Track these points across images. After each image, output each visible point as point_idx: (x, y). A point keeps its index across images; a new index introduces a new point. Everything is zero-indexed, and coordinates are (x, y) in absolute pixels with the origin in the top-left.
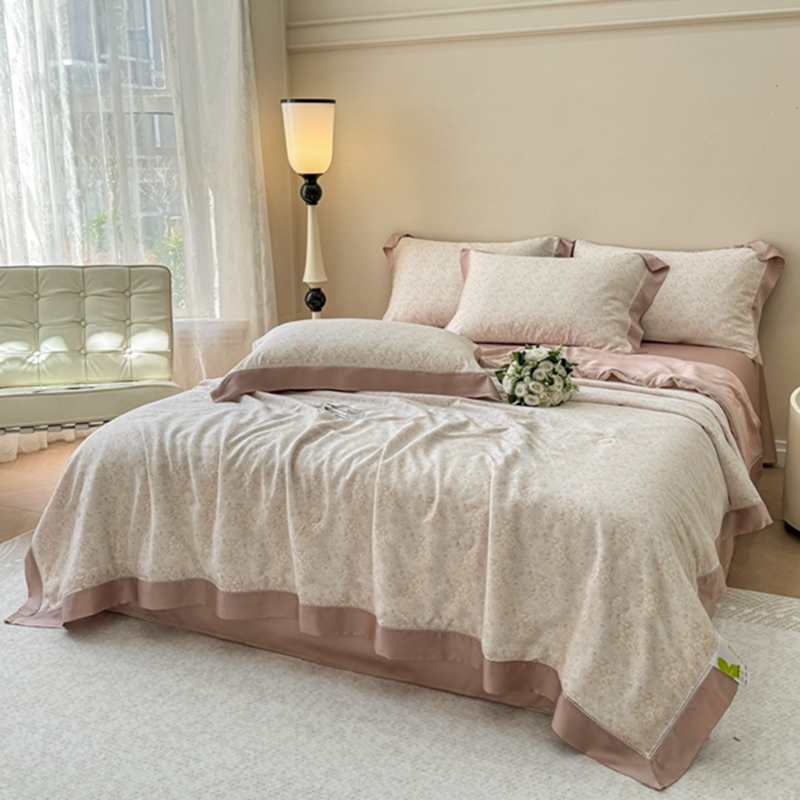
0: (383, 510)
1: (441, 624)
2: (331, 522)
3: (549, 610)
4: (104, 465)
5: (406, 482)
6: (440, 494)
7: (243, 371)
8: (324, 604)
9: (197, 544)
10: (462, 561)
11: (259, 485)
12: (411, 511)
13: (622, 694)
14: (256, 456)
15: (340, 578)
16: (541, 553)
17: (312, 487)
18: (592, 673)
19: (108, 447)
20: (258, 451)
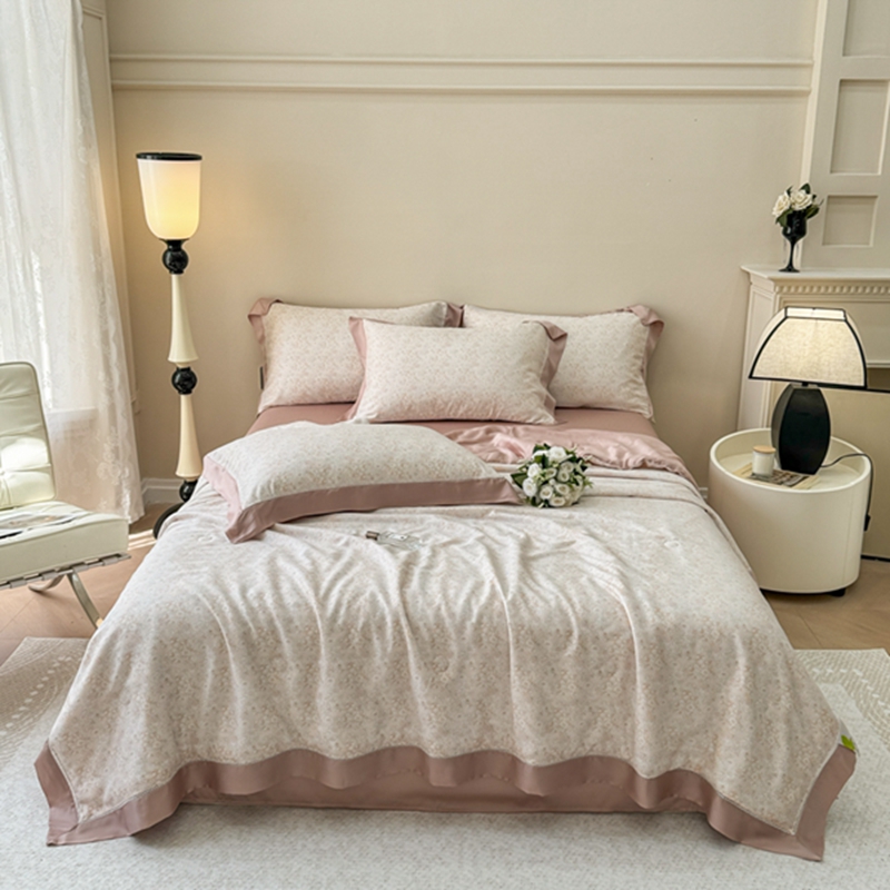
0: (522, 650)
1: (583, 752)
2: (461, 669)
3: (693, 721)
4: (161, 642)
5: (539, 619)
6: (579, 626)
7: (258, 504)
8: (459, 753)
9: (295, 713)
10: (606, 687)
11: (370, 640)
12: (549, 648)
13: (769, 784)
14: (359, 609)
15: (475, 723)
16: (685, 670)
17: (435, 636)
18: (745, 772)
19: (160, 620)
20: (358, 603)
